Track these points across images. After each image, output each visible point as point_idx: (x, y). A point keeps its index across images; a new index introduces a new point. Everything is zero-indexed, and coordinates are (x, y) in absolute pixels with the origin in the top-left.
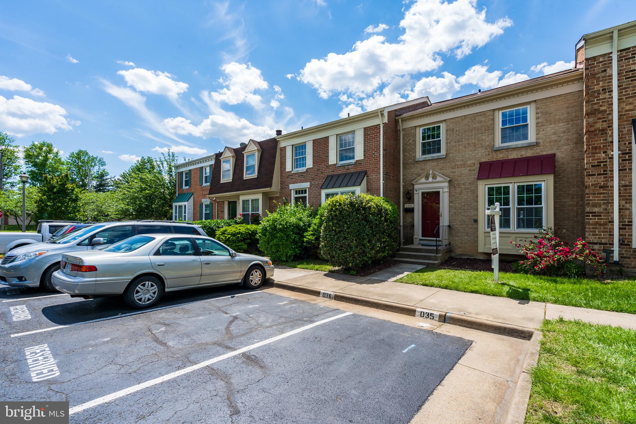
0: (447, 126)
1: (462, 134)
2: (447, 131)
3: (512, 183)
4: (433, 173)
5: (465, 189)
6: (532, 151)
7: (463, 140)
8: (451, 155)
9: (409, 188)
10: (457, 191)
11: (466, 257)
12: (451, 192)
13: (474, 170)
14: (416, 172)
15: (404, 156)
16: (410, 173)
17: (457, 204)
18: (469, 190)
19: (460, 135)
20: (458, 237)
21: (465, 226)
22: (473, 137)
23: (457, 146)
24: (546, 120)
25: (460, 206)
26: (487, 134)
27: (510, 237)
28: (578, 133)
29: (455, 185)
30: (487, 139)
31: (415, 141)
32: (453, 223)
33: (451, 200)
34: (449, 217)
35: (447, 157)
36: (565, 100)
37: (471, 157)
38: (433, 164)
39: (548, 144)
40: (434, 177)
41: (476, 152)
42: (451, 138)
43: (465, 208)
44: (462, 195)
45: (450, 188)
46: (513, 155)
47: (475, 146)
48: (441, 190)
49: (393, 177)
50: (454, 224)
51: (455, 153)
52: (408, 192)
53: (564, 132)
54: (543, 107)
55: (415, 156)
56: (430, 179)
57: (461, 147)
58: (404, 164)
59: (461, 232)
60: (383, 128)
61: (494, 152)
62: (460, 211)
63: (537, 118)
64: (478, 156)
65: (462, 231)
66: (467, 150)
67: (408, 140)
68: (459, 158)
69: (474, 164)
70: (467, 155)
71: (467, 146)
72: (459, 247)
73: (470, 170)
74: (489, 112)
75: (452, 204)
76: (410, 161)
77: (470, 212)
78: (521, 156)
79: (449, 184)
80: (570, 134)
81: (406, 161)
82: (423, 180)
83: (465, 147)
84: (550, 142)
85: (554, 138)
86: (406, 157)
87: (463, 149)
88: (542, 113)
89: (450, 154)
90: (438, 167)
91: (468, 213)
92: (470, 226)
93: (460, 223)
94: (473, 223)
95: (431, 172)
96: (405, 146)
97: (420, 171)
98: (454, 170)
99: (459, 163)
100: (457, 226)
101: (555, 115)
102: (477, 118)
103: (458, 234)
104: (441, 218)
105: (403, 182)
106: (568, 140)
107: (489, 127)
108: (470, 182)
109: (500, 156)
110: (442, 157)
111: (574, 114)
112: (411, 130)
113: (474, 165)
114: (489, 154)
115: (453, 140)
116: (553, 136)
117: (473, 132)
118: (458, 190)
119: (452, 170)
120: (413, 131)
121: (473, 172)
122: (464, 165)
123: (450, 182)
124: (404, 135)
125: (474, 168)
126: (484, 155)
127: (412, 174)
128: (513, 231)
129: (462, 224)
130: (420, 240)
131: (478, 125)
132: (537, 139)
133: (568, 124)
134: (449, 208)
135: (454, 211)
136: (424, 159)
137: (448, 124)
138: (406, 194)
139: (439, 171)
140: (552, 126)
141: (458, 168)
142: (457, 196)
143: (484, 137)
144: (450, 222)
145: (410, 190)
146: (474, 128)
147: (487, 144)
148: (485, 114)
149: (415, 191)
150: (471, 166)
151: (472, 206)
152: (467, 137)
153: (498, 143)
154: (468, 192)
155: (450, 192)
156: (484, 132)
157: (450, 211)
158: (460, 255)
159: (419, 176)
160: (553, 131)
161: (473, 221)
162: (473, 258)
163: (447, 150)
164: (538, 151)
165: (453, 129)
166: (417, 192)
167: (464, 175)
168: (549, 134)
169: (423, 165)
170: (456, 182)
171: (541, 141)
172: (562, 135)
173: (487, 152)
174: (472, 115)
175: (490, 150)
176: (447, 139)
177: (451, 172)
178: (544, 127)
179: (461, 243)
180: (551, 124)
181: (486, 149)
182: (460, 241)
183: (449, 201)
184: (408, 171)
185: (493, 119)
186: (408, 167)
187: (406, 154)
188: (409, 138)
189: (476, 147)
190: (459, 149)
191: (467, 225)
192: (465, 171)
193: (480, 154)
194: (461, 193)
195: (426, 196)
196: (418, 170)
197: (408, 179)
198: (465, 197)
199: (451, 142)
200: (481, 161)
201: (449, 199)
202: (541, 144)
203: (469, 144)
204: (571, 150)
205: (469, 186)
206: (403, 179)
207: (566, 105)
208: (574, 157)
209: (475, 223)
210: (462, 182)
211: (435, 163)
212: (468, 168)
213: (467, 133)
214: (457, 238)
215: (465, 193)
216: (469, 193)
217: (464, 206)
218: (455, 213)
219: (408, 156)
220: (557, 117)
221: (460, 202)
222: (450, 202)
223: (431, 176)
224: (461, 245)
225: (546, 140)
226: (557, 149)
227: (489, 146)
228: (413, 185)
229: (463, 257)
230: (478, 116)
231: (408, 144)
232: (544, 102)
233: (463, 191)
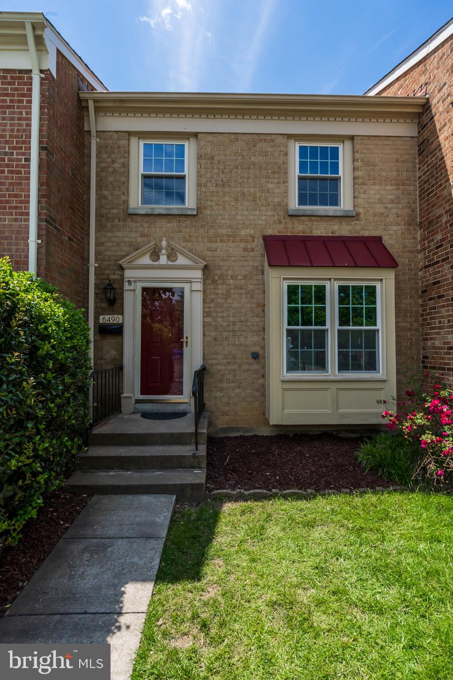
0: (199, 148)
1: (231, 171)
2: (199, 157)
3: (330, 279)
4: (169, 245)
5: (236, 287)
6: (349, 227)
7: (233, 184)
8: (208, 212)
9: (112, 277)
10: (220, 292)
11: (238, 434)
12: (208, 291)
13: (253, 250)
14: (127, 239)
15: (100, 198)
16: (114, 239)
17: (220, 320)
18: (243, 291)
19: (226, 171)
20: (221, 390)
21: (236, 366)
22: (251, 180)
23: (221, 194)
24: (369, 176)
25: (225, 324)
26: (276, 181)
27: (326, 389)
28: (410, 208)
29: (217, 278)
30: (277, 191)
31: (126, 166)
32: (210, 362)
33: (207, 310)
34: (204, 346)
35: (200, 216)
36: (394, 147)
37: (247, 222)
38: (169, 225)
39: (371, 218)
40: (171, 256)
41: (257, 213)
42: (209, 175)
43: (236, 329)
44: (230, 301)
45: (204, 284)
46: (321, 230)
47: (254, 200)
48: (187, 287)
49: (70, 238)
50: (214, 362)
51: (215, 208)
52: (110, 285)
53: (392, 202)
54: (365, 151)
55: (126, 202)
56: (163, 260)
57: (227, 198)
58: (99, 216)
59: (228, 380)
60: (41, 84)
61: (289, 218)
62: (225, 334)
63: (355, 169)
64: (260, 222)
65: (230, 377)
66: (240, 207)
67: (109, 160)
68: (223, 221)
69: (253, 238)
70: (239, 217)
71: (240, 198)
72: (225, 413)
73: (245, 250)
74: (280, 137)
75: (208, 319)
76: (115, 211)
77: (246, 337)
78: (333, 233)
79: (204, 274)
80: (400, 206)
81: (104, 211)
82: (146, 260)
83: (237, 200)
84: (375, 215)
85: (379, 208)
86: (104, 201)
87: (232, 203)
88: (362, 161)
89: (205, 208)
90: (181, 235)
91: (242, 339)
92: (245, 367)
93: (225, 361)
94: (251, 360)
95: (164, 243)
96: (103, 174)
97: (139, 239)
98: (214, 245)
99: (224, 231)
100: (218, 367)
101: (381, 170)
102: (259, 145)
103: (221, 385)
104: (186, 350)
105: (96, 260)
106: (398, 217)
107: (279, 168)
108: (244, 273)
109: (299, 229)
110: (189, 213)
111: (405, 174)
112: (118, 139)
113: (254, 240)
114: (280, 222)
115: (213, 180)
116: (378, 206)
117: (252, 171)
118: (222, 289)
119: (209, 245)
120: (123, 142)
121: (251, 254)
122: (233, 237)
123: (206, 269)
124: (99, 147)
125: (253, 245)
126: (271, 223)
127: (118, 244)
128: (332, 378)
129: (229, 363)
130: (138, 401)
131: (260, 158)
132: (354, 206)
133: (398, 189)
134: (204, 326)
135: (213, 334)
136: (149, 212)
137: (203, 143)
138: (105, 288)
139: (182, 244)
140: (377, 187)
141: (222, 241)
142: (219, 301)
143: (271, 186)
144: (204, 359)
145: (114, 280)
146: (254, 163)
147: (276, 200)
148: (273, 141)
149: (126, 284)
150: (247, 241)
151: (249, 324)
152: (240, 180)
153: (294, 203)
154: (241, 294)
155: (204, 292)
156: (272, 176)
157: (204, 335)
158: (225, 430)
159: (137, 250)
160: (378, 197)
161: (250, 357)
162: (250, 434)
163: (199, 199)
164: (358, 228)
165: (212, 158)
166: (132, 287)
167: (233, 258)
168: (372, 200)
169: (146, 225)
170: (218, 272)
171: (361, 210)
172: (390, 206)
173: (276, 217)
174: (249, 136)
175: (281, 213)
176: (199, 176)
177: (209, 250)
178: (366, 187)
179: (228, 404)
180: (375, 184)
181: (275, 210)
182: (225, 400)
183: (204, 312)
184: (110, 234)
185: (286, 154)
186: (109, 225)
187: (106, 193)
188: (113, 156)
189: (257, 204)
190: (224, 202)
191: (240, 365)
192: (235, 250)
193: (264, 218)
194: (227, 295)
195: (150, 294)
196: (133, 235)
197: (108, 253)
198: (236, 305)
199: (209, 184)
200: (265, 234)
201: (204, 307)
202: (362, 216)
203: (244, 194)
204: (402, 233)
205: (243, 282)
206: (97, 253)
207: (395, 156)
208: (405, 247)
209: (254, 361)
210: (230, 273)
211: (173, 225)
212: (242, 245)
213: (239, 171)
214: (219, 394)
215: (236, 296)
216: (244, 296)
217: (234, 323)
218: (215, 339)
219: (110, 198)
220: (384, 174)
221: (225, 314)
222: (206, 314)
223: (164, 251)
224: (227, 408)
225: (368, 211)
226: (384, 230)
227: (279, 205)
228: (122, 269)
229: (232, 435)
230: (261, 140)
231: (111, 170)
232: (365, 142)
233: (232, 292)
